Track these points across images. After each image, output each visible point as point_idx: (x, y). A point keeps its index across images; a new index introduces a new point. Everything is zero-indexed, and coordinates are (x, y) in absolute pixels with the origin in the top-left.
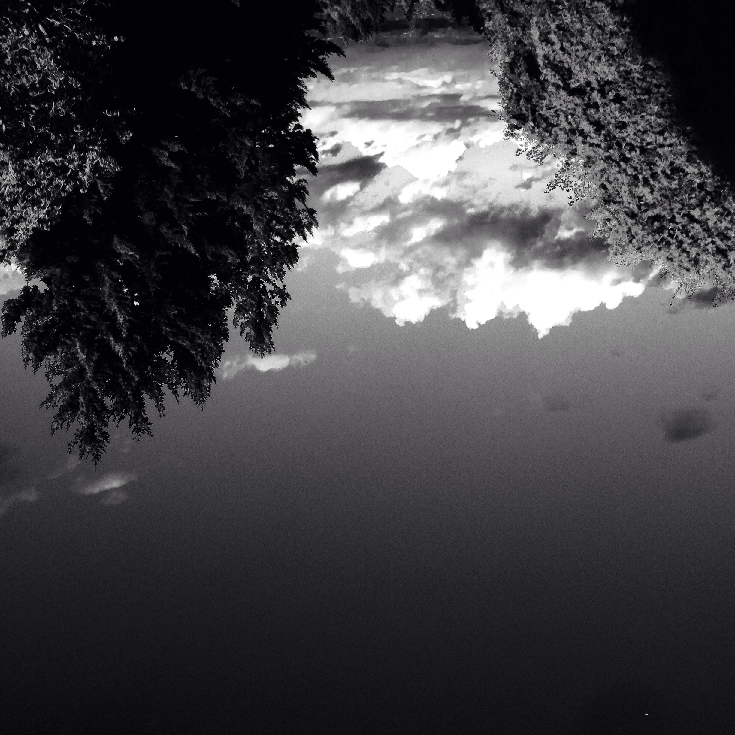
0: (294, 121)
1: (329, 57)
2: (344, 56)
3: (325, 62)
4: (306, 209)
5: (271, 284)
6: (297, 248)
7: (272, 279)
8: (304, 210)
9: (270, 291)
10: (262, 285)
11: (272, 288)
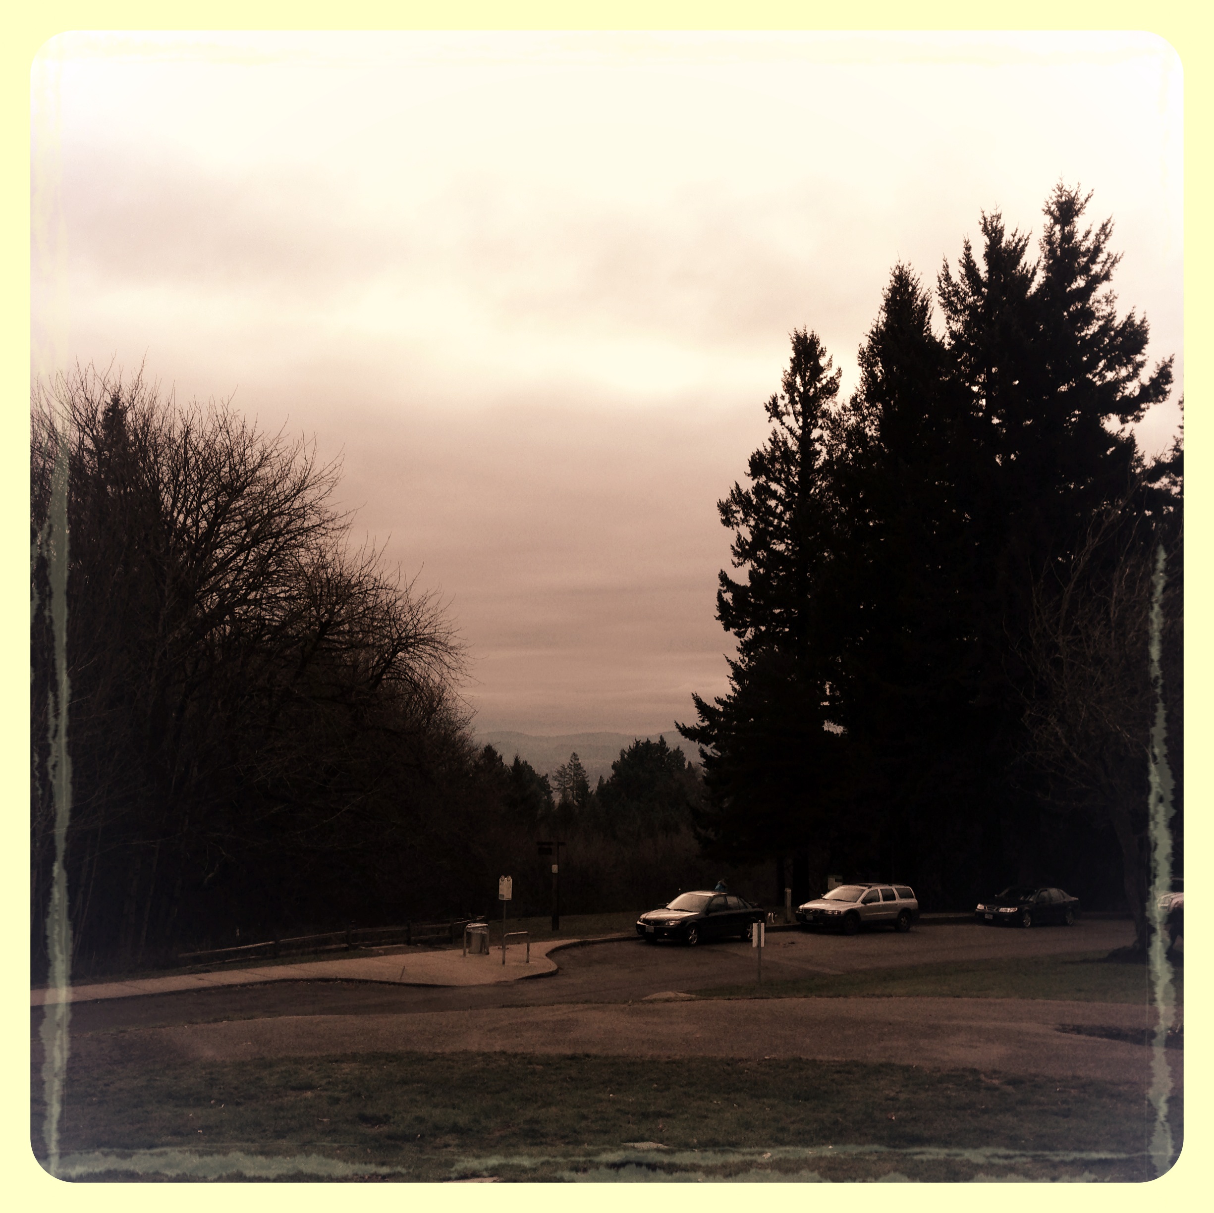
0: (746, 641)
1: (697, 724)
2: (677, 724)
3: (700, 717)
4: (735, 526)
5: (786, 425)
6: (749, 472)
7: (786, 432)
8: (737, 524)
9: (789, 414)
10: (801, 424)
11: (785, 418)
